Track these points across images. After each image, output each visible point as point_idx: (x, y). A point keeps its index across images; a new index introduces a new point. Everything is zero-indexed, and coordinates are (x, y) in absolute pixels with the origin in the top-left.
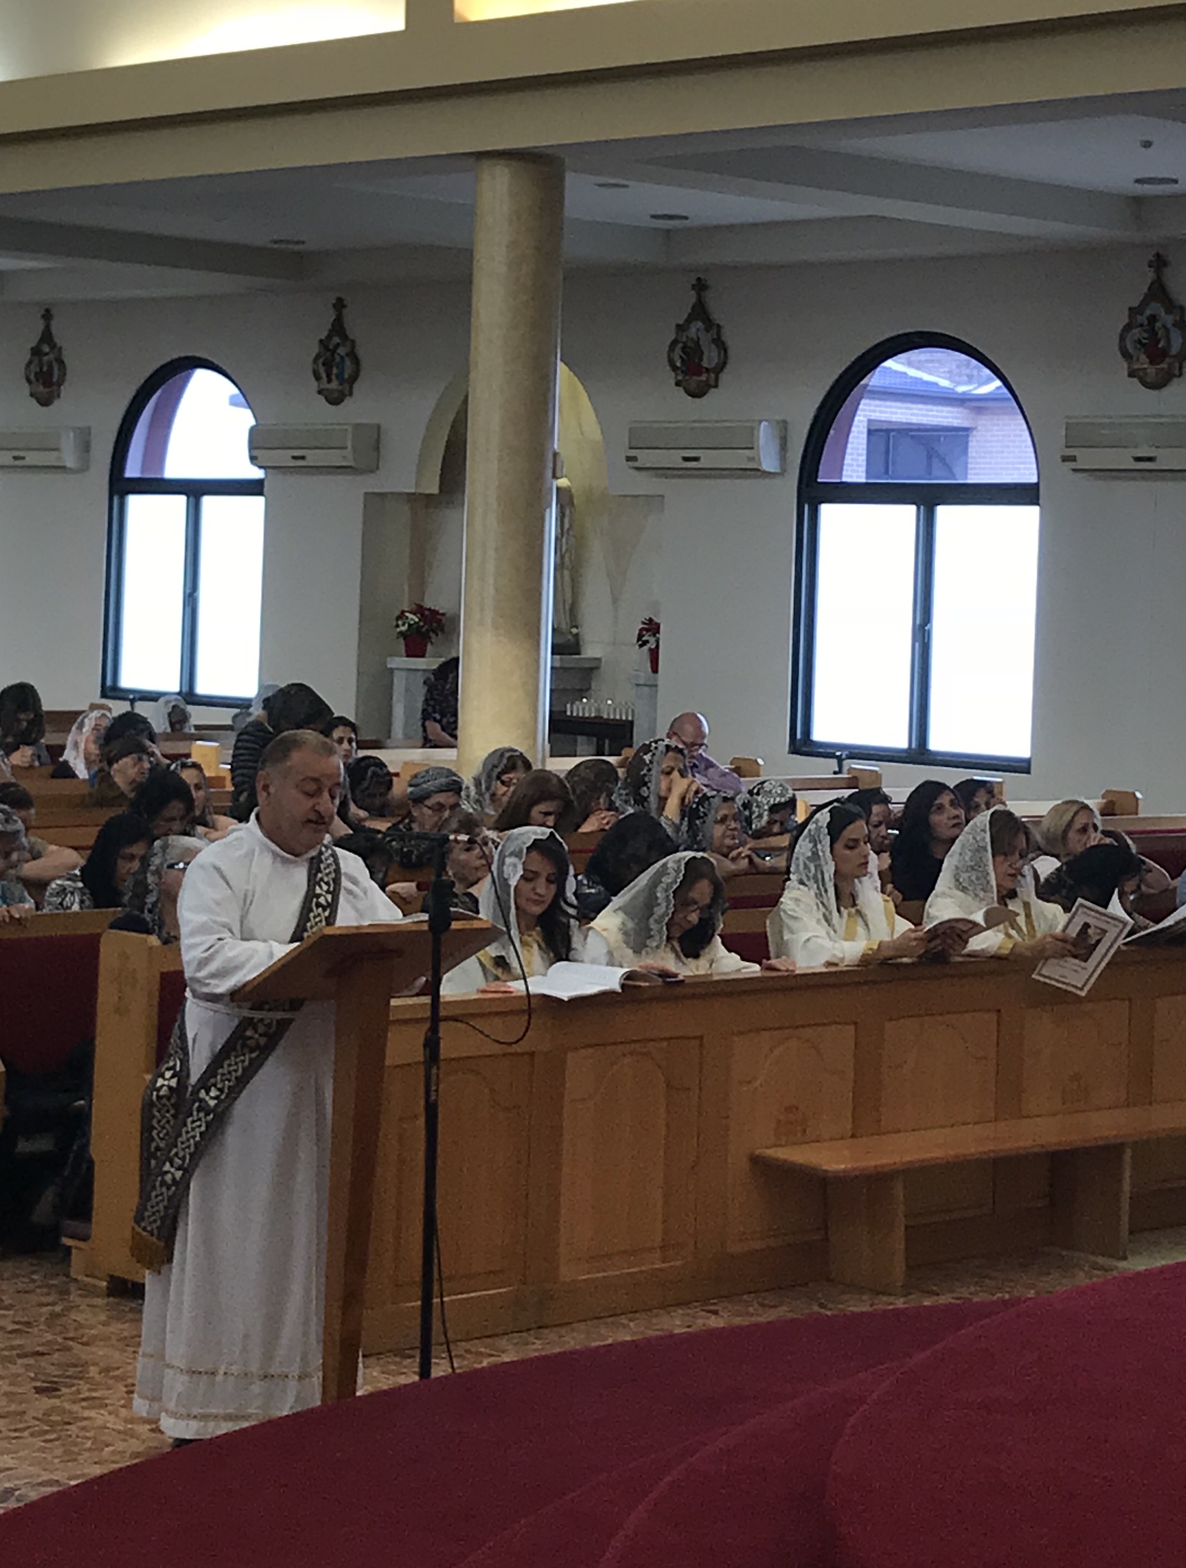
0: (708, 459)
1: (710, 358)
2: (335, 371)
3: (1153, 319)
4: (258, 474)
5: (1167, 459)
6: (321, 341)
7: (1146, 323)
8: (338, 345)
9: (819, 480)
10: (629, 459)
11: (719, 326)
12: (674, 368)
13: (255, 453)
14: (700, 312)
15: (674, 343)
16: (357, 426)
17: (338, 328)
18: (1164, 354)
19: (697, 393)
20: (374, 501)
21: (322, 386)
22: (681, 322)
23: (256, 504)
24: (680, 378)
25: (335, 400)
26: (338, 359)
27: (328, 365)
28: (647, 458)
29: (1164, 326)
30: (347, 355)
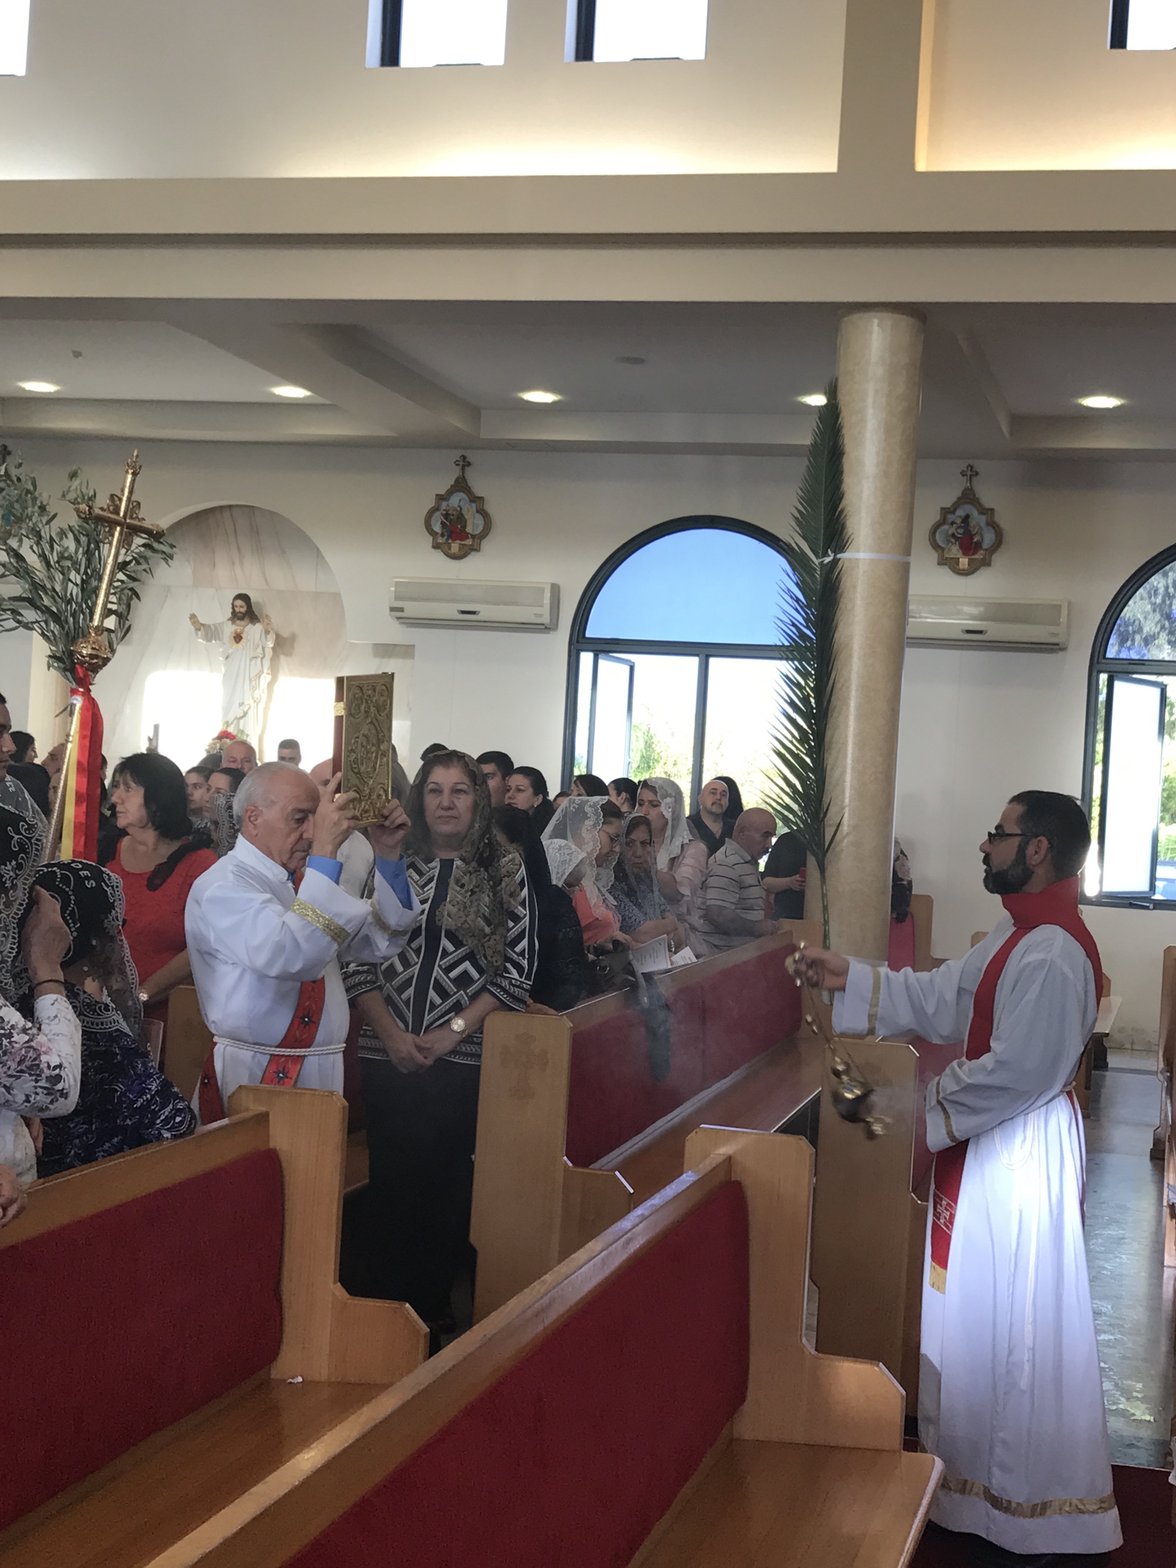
0: (489, 613)
1: (474, 524)
3: (966, 519)
5: (997, 632)
7: (959, 521)
9: (586, 634)
10: (392, 609)
11: (481, 498)
12: (432, 532)
14: (461, 485)
15: (433, 510)
18: (978, 546)
19: (457, 556)
22: (442, 493)
28: (419, 609)
29: (977, 525)
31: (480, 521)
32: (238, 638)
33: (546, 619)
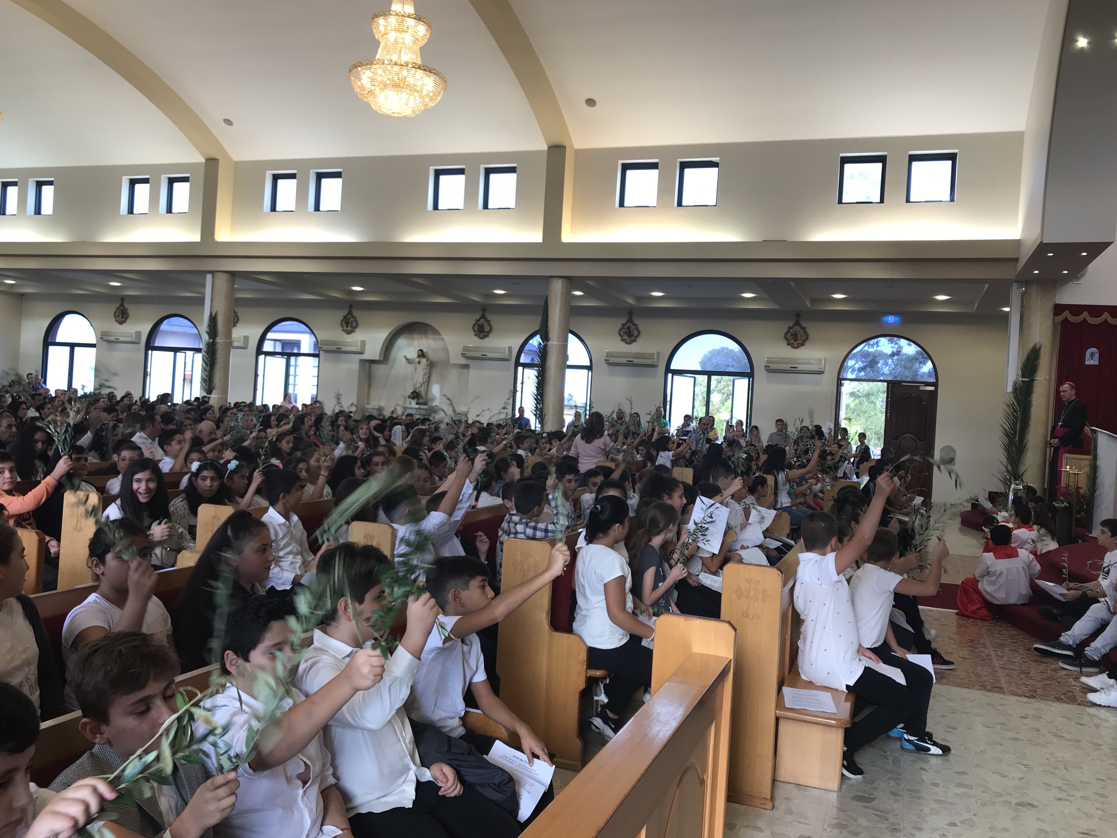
2: (348, 324)
3: (628, 327)
4: (316, 351)
6: (344, 317)
8: (350, 318)
11: (489, 321)
13: (316, 346)
14: (484, 316)
15: (474, 324)
16: (358, 341)
17: (349, 313)
18: (632, 335)
19: (482, 338)
20: (361, 362)
21: (343, 328)
22: (477, 319)
23: (315, 359)
24: (476, 333)
25: (349, 333)
26: (350, 321)
27: (346, 322)
29: (632, 329)
30: (353, 321)
31: (488, 327)
32: (419, 363)
33: (507, 357)
